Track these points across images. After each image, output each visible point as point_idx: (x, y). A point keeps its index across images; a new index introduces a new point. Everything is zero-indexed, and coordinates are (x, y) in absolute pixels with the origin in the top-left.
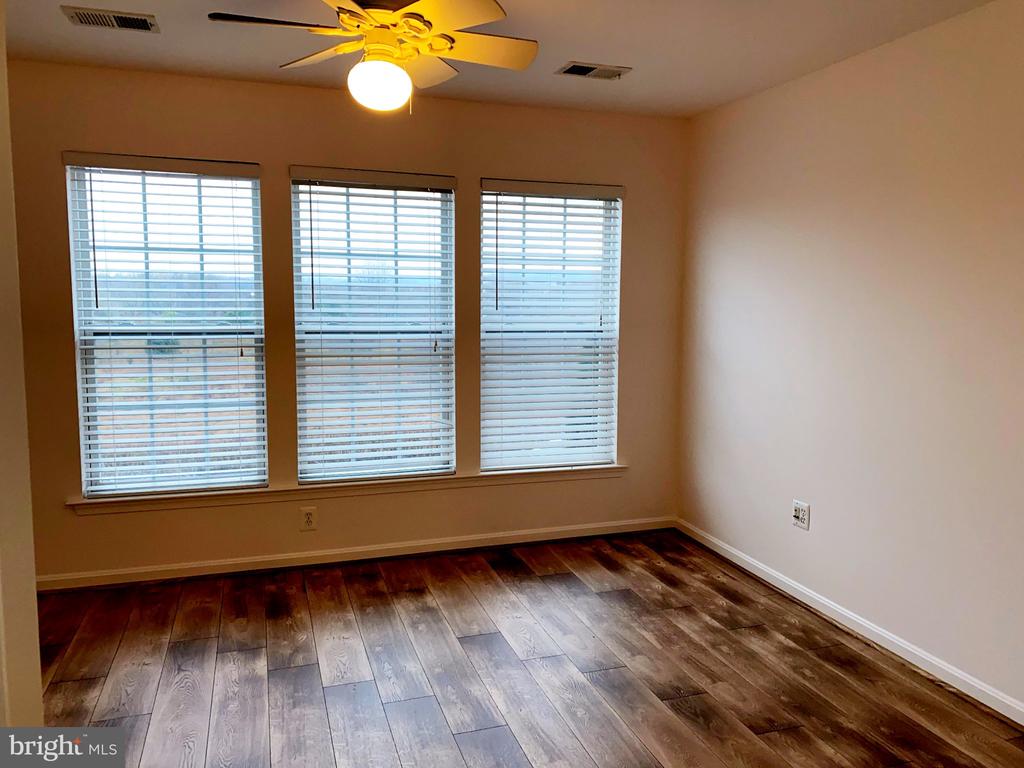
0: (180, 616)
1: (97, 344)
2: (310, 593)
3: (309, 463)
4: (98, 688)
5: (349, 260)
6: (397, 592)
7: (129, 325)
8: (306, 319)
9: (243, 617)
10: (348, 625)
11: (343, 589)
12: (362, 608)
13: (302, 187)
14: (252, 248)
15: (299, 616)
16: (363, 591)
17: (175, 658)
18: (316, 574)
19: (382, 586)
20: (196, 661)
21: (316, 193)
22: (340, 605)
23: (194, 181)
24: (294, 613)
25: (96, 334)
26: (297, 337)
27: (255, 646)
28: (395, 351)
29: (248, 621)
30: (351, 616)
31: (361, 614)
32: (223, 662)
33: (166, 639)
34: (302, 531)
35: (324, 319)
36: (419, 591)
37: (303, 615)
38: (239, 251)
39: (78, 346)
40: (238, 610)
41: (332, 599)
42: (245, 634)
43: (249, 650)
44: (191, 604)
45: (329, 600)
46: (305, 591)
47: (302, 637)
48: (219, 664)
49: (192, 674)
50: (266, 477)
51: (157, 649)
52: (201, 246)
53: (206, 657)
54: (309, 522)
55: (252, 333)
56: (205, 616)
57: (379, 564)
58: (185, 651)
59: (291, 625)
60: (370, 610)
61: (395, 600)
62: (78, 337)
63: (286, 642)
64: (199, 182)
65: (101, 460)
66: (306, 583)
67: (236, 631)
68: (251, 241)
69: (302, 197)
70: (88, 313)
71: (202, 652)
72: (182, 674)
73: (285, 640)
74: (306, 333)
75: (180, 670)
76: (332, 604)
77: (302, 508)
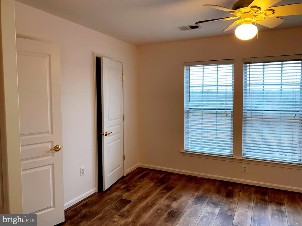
0: (202, 189)
1: (190, 111)
2: (241, 193)
3: (247, 151)
4: (176, 201)
5: (263, 87)
6: (271, 202)
7: (198, 107)
8: (248, 105)
9: (219, 194)
10: (249, 207)
11: (253, 195)
12: (257, 203)
13: (248, 65)
14: (232, 84)
15: (235, 199)
16: (259, 198)
17: (196, 200)
18: (245, 187)
19: (267, 198)
20: (201, 203)
21: (252, 66)
22: (250, 200)
23: (216, 66)
24: (234, 198)
25: (189, 109)
26: (244, 111)
27: (218, 204)
28: (279, 118)
29: (219, 196)
30: (252, 204)
31: (255, 205)
32: (208, 205)
33: (196, 194)
34: (243, 173)
35: (253, 106)
36: (280, 204)
37: (236, 199)
38: (227, 85)
39: (185, 112)
40: (218, 192)
41: (248, 197)
42: (217, 200)
43: (216, 205)
44: (206, 186)
45: (247, 197)
46: (240, 192)
47: (233, 206)
48: (206, 206)
49: (198, 206)
50: (232, 154)
51: (193, 196)
52: (217, 84)
53: (204, 203)
54: (245, 170)
55: (230, 110)
56: (208, 191)
57: (269, 190)
58: (200, 199)
59: (231, 201)
60: (259, 204)
61: (270, 204)
62: (185, 109)
63: (227, 206)
64: (218, 66)
65: (189, 142)
66: (242, 189)
67: (215, 198)
68: (231, 82)
69: (248, 67)
70: (188, 103)
71: (203, 201)
72: (196, 205)
73: (227, 205)
74: (247, 110)
75: (196, 204)
76: (247, 198)
77: (243, 165)
